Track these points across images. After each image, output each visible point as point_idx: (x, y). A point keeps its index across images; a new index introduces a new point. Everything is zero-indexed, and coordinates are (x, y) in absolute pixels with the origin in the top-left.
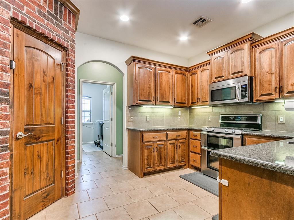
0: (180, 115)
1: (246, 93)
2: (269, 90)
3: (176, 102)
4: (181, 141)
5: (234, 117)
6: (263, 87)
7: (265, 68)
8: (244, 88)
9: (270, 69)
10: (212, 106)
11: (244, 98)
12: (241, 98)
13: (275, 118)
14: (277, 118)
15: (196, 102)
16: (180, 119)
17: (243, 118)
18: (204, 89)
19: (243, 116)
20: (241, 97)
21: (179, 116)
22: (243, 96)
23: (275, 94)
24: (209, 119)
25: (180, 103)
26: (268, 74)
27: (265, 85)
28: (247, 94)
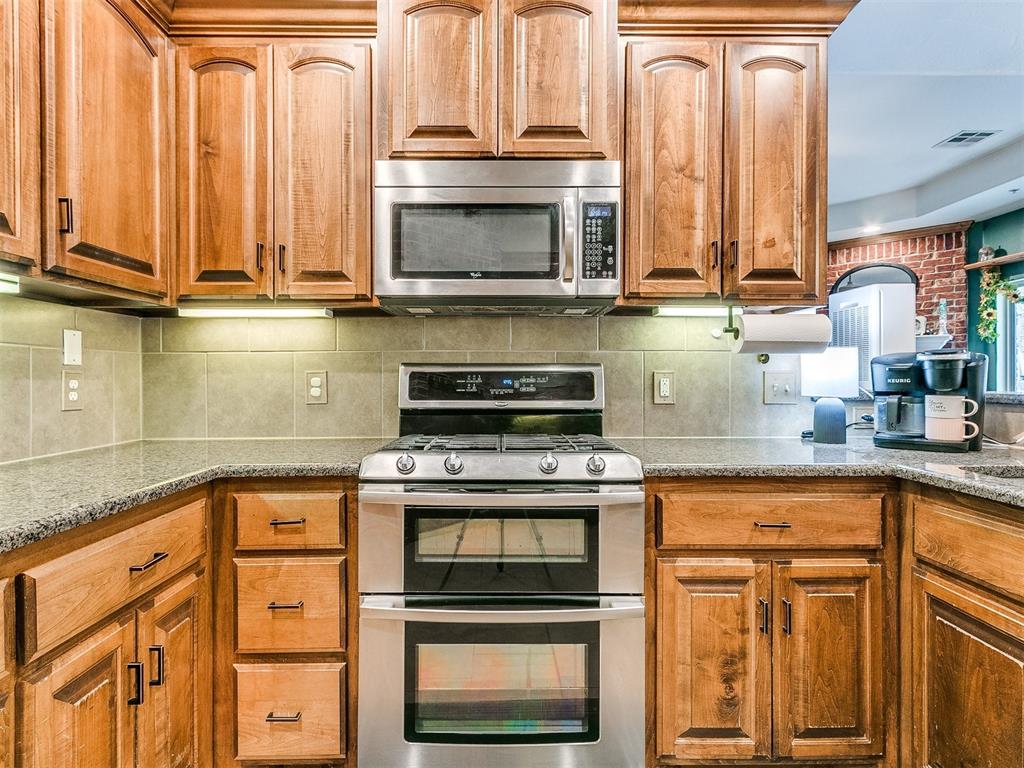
0: (79, 362)
1: (610, 248)
2: (687, 254)
3: (72, 240)
4: (165, 600)
5: (480, 380)
6: (663, 233)
7: (672, 146)
8: (600, 221)
9: (691, 159)
10: (337, 313)
11: (599, 275)
12: (584, 276)
13: (639, 383)
14: (648, 382)
15: (250, 268)
16: (73, 396)
17: (528, 385)
18: (316, 188)
19: (528, 375)
20: (584, 270)
21: (73, 372)
22: (594, 265)
23: (708, 274)
24: (315, 392)
25: (107, 256)
26: (681, 175)
27: (669, 226)
28: (613, 255)
